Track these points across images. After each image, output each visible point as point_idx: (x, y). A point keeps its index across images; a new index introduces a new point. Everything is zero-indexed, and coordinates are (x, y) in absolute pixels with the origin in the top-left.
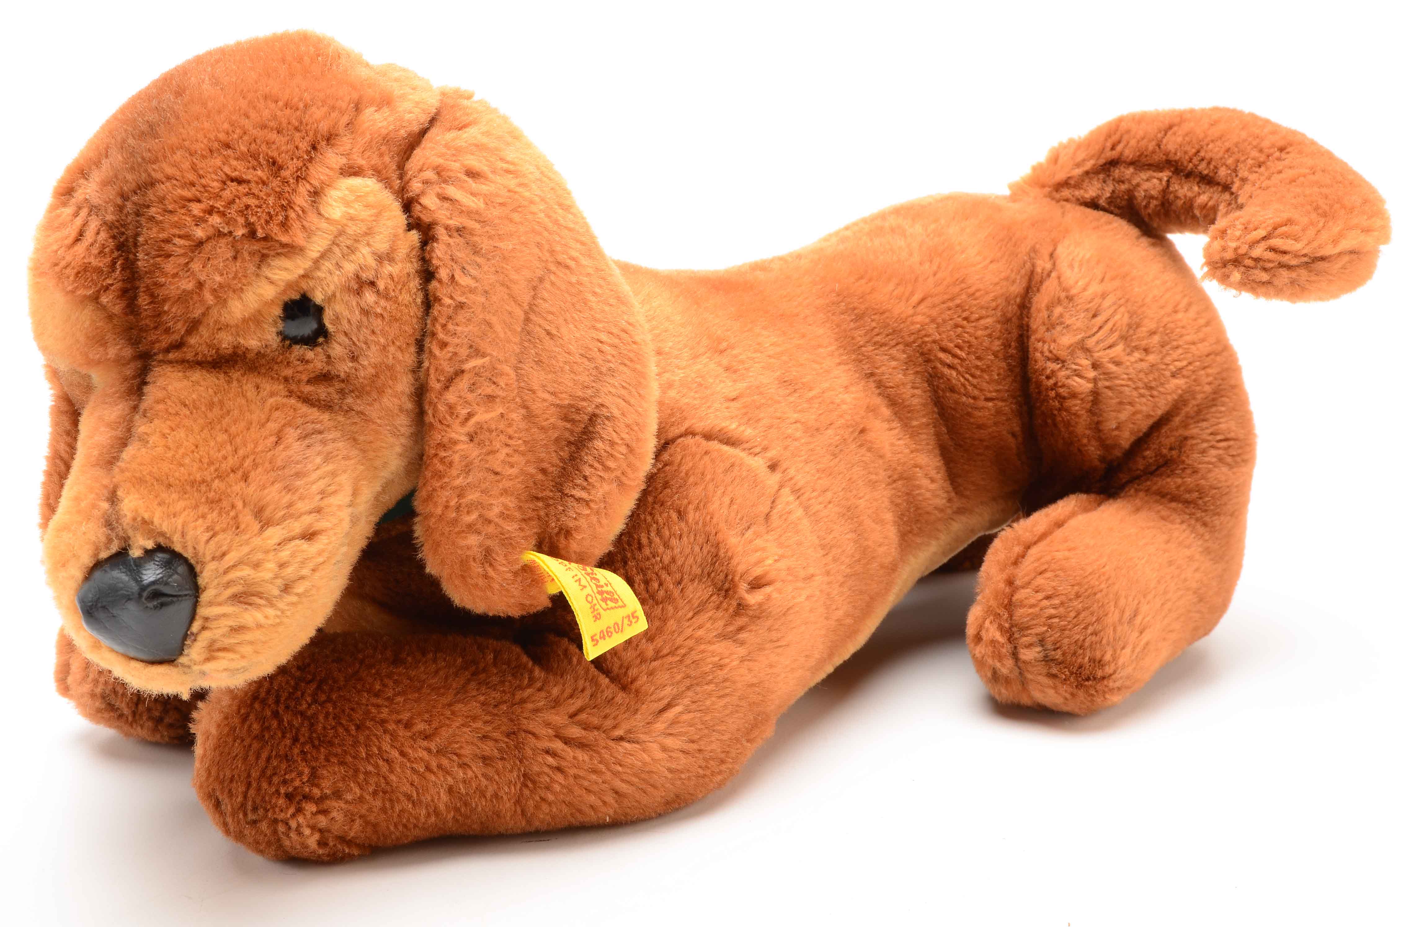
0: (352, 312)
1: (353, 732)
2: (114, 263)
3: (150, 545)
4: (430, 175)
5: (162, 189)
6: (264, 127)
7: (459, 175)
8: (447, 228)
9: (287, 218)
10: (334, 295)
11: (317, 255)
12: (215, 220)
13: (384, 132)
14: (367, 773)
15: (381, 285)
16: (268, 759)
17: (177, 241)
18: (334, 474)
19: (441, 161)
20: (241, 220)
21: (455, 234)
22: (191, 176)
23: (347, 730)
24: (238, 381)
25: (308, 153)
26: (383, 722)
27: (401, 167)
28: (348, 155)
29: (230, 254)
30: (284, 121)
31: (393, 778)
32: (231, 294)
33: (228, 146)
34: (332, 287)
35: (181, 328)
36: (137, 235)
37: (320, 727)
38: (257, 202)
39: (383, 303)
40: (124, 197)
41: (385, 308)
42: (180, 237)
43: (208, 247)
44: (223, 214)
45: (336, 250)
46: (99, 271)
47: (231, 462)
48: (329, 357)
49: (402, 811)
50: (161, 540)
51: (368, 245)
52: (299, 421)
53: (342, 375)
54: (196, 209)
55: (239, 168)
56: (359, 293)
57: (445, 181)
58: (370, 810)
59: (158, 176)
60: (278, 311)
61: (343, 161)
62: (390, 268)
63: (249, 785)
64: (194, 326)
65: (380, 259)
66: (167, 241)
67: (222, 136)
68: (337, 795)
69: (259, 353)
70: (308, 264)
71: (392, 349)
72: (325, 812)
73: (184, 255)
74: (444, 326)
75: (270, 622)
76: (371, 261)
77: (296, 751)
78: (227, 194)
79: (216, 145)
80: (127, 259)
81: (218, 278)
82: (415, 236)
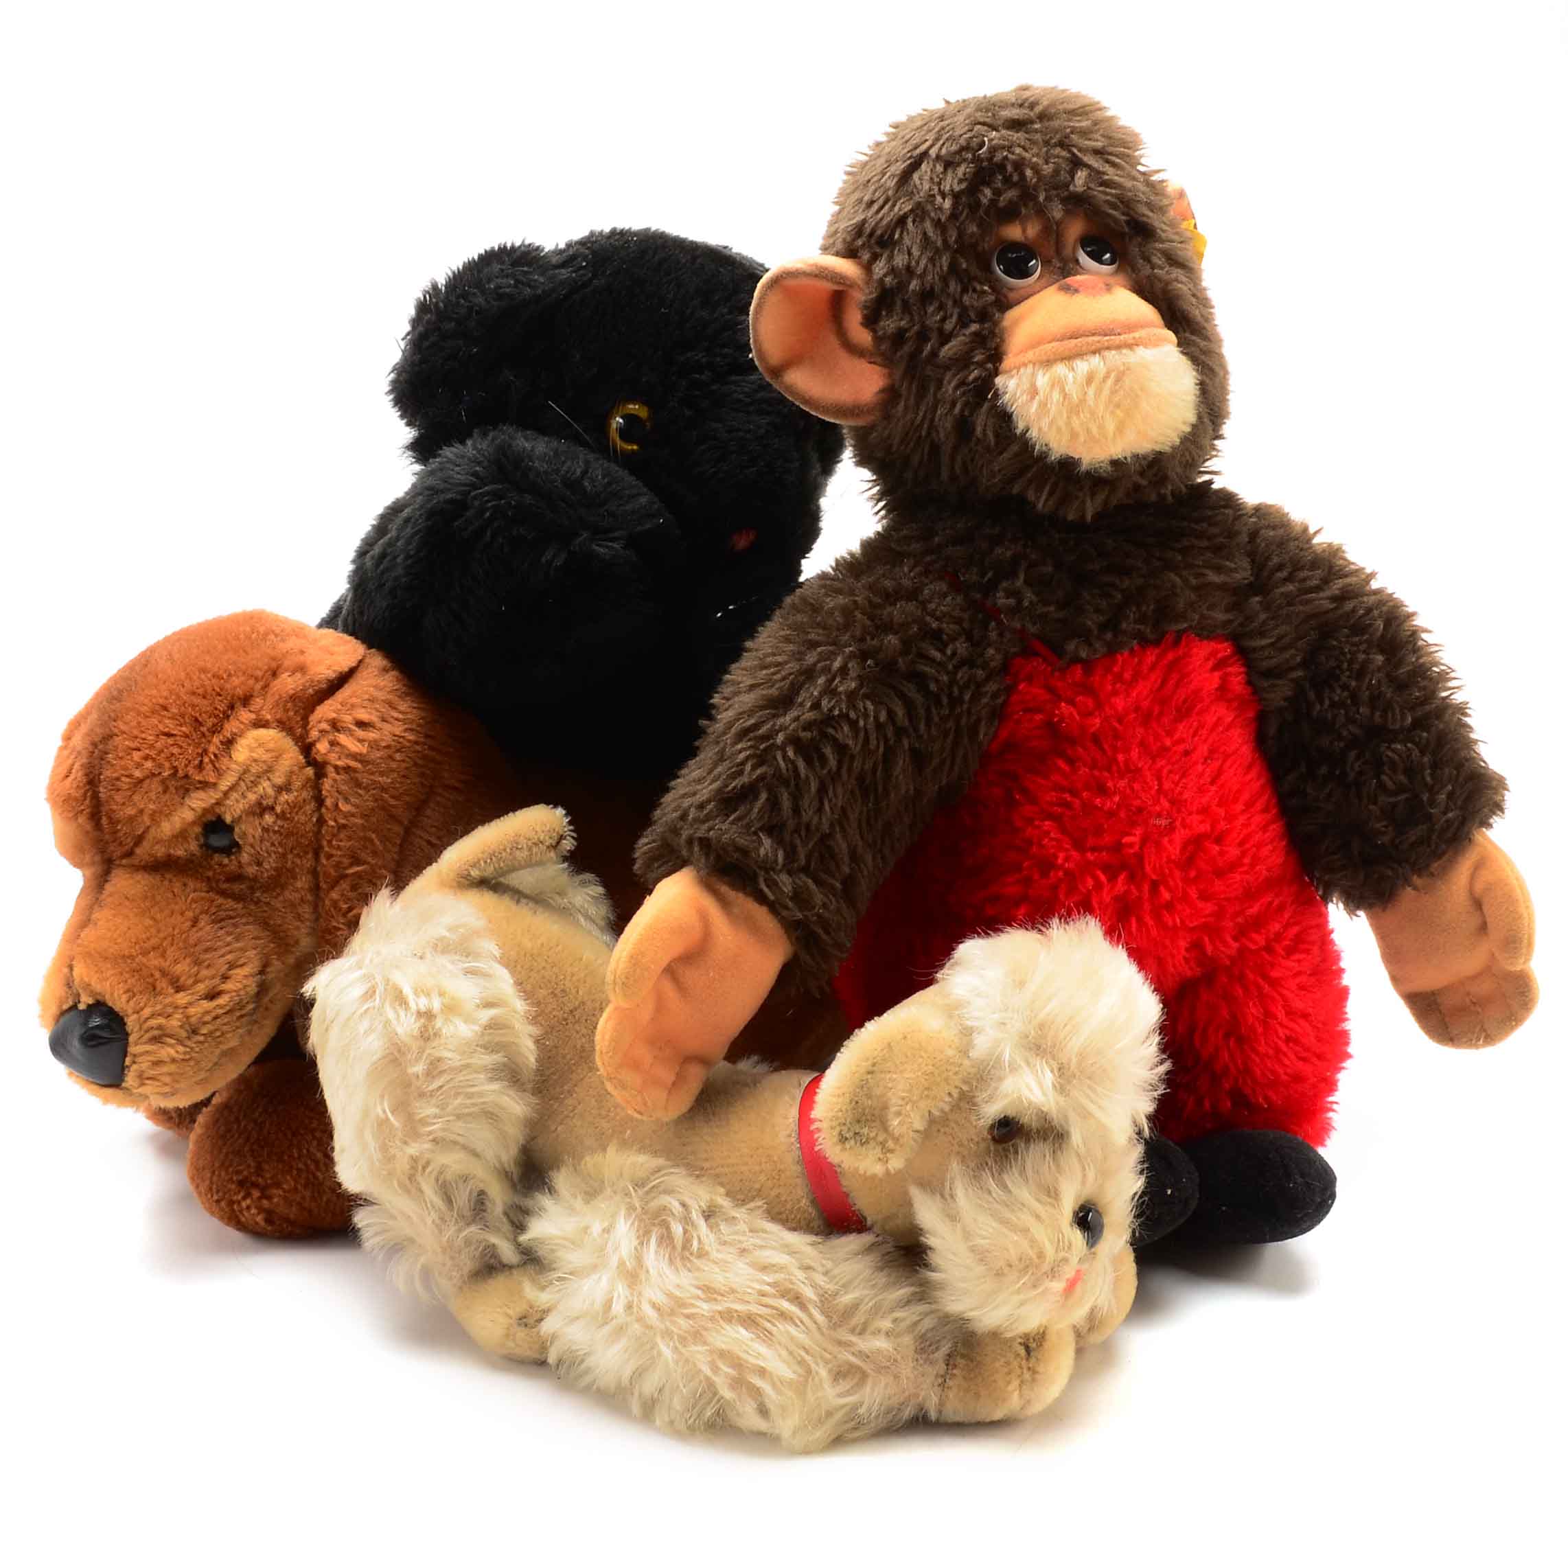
0: (255, 828)
1: (289, 1136)
2: (85, 794)
3: (91, 1001)
4: (324, 726)
5: (117, 740)
6: (194, 693)
7: (350, 726)
8: (336, 767)
9: (201, 762)
10: (241, 817)
11: (226, 788)
12: (149, 764)
13: (292, 692)
14: (299, 1170)
15: (278, 809)
16: (227, 1154)
17: (123, 779)
18: (243, 950)
19: (334, 715)
20: (167, 765)
21: (342, 772)
22: (136, 732)
23: (285, 1135)
24: (170, 881)
25: (224, 713)
26: (313, 1131)
27: (305, 719)
28: (257, 713)
29: (160, 789)
30: (209, 690)
31: (319, 1174)
32: (162, 818)
33: (165, 708)
34: (239, 812)
35: (130, 842)
36: (100, 774)
37: (265, 1131)
38: (179, 751)
39: (279, 822)
40: (95, 745)
41: (283, 827)
42: (126, 776)
43: (146, 784)
44: (154, 760)
45: (242, 784)
46: (76, 799)
47: (154, 941)
48: (240, 862)
49: (328, 1201)
50: (99, 998)
51: (269, 779)
52: (213, 910)
53: (251, 876)
54: (137, 756)
55: (170, 725)
56: (261, 815)
57: (338, 731)
58: (303, 1198)
59: (116, 731)
60: (198, 829)
61: (253, 716)
62: (286, 797)
63: (213, 1172)
64: (139, 840)
65: (280, 789)
66: (118, 779)
67: (161, 701)
68: (278, 1185)
69: (187, 860)
70: (219, 795)
71: (290, 856)
72: (269, 1198)
73: (129, 789)
74: (330, 842)
75: (181, 1057)
76: (270, 791)
77: (246, 1149)
78: (158, 745)
79: (157, 708)
80: (94, 791)
81: (152, 806)
82: (310, 771)
